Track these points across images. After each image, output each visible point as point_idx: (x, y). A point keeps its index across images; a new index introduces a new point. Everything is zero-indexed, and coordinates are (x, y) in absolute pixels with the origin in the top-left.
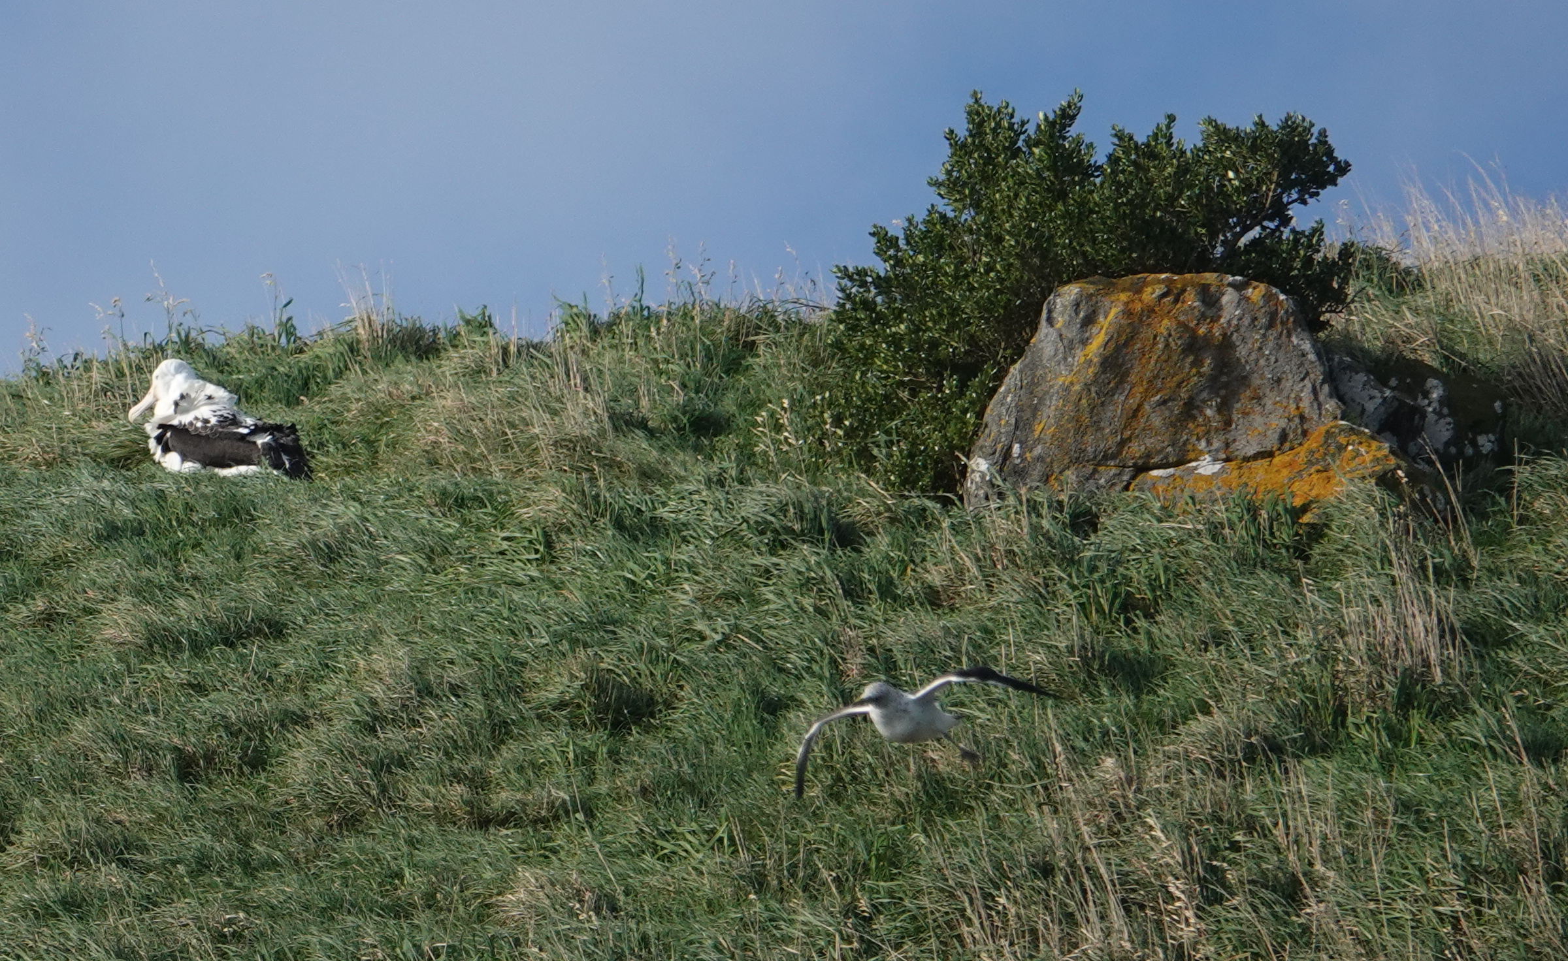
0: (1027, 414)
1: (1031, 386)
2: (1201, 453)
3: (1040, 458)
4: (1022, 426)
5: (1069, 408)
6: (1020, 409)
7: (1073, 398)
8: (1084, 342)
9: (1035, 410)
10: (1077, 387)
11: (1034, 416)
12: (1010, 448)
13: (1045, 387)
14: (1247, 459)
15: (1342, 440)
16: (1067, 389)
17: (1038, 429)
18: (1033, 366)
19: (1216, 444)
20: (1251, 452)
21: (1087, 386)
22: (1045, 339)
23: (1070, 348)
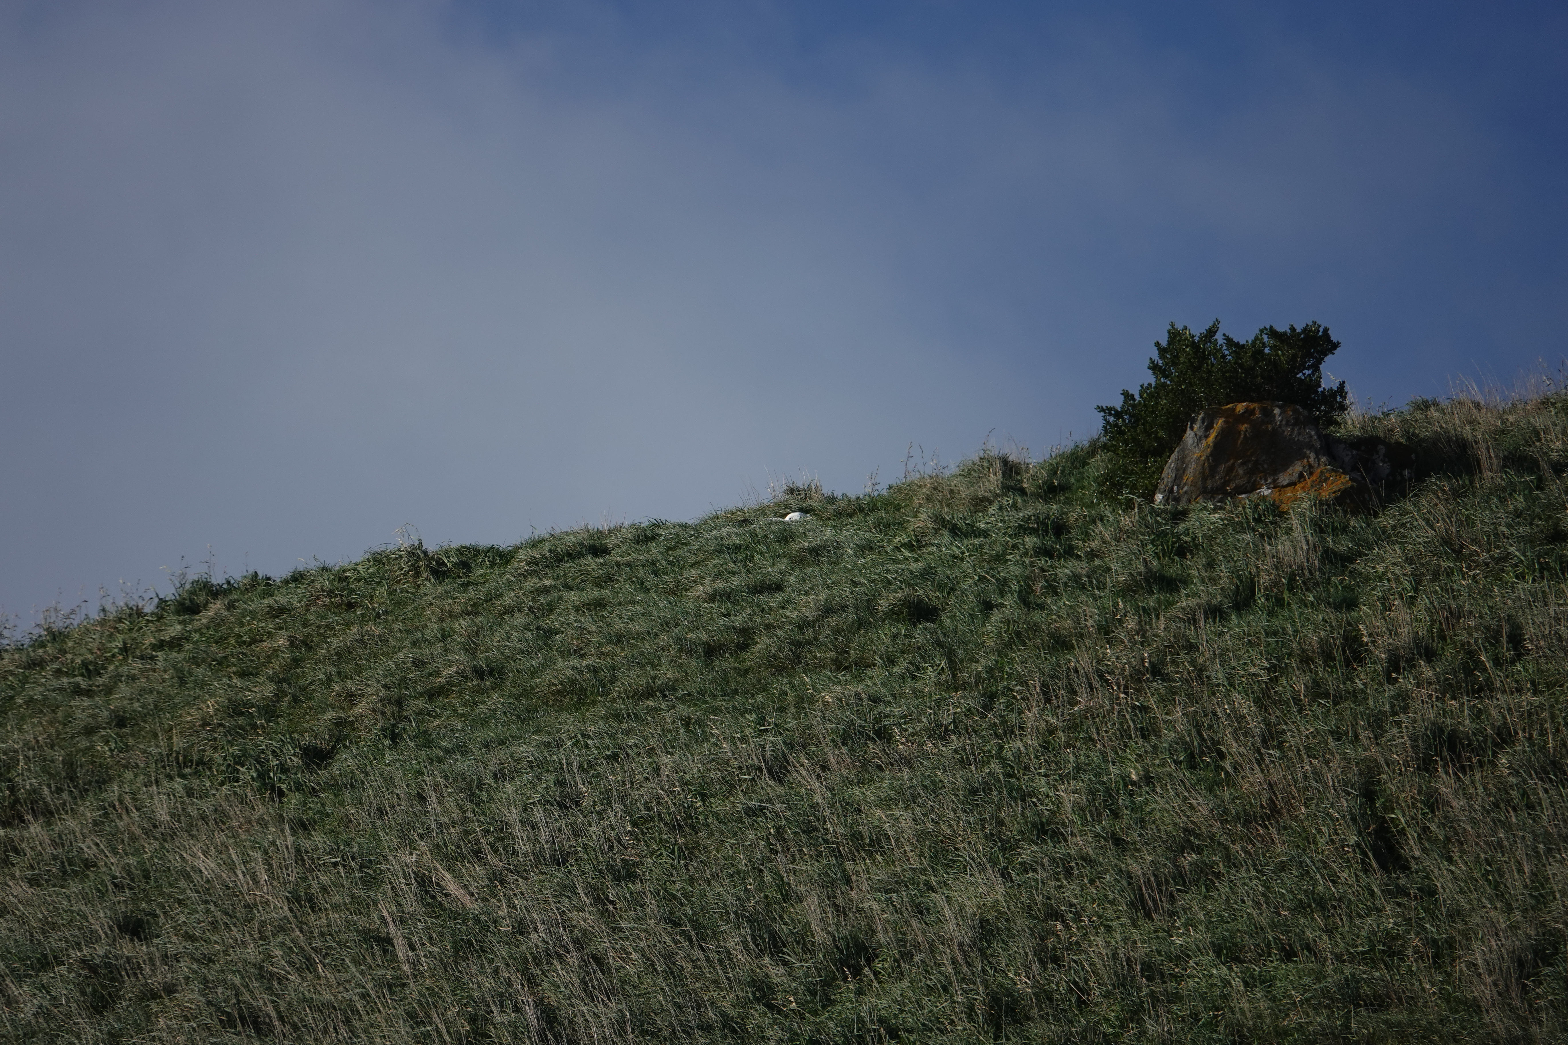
0: (1181, 472)
1: (1182, 460)
2: (1262, 485)
3: (1186, 492)
4: (1178, 477)
5: (1200, 467)
6: (1177, 470)
7: (1202, 463)
8: (1207, 437)
9: (1184, 470)
10: (1203, 458)
11: (1184, 472)
12: (1172, 488)
13: (1188, 459)
14: (1284, 487)
15: (1328, 475)
16: (1199, 459)
17: (1185, 478)
18: (1183, 450)
19: (1269, 481)
20: (1285, 483)
21: (1207, 457)
22: (1189, 436)
23: (1200, 440)
